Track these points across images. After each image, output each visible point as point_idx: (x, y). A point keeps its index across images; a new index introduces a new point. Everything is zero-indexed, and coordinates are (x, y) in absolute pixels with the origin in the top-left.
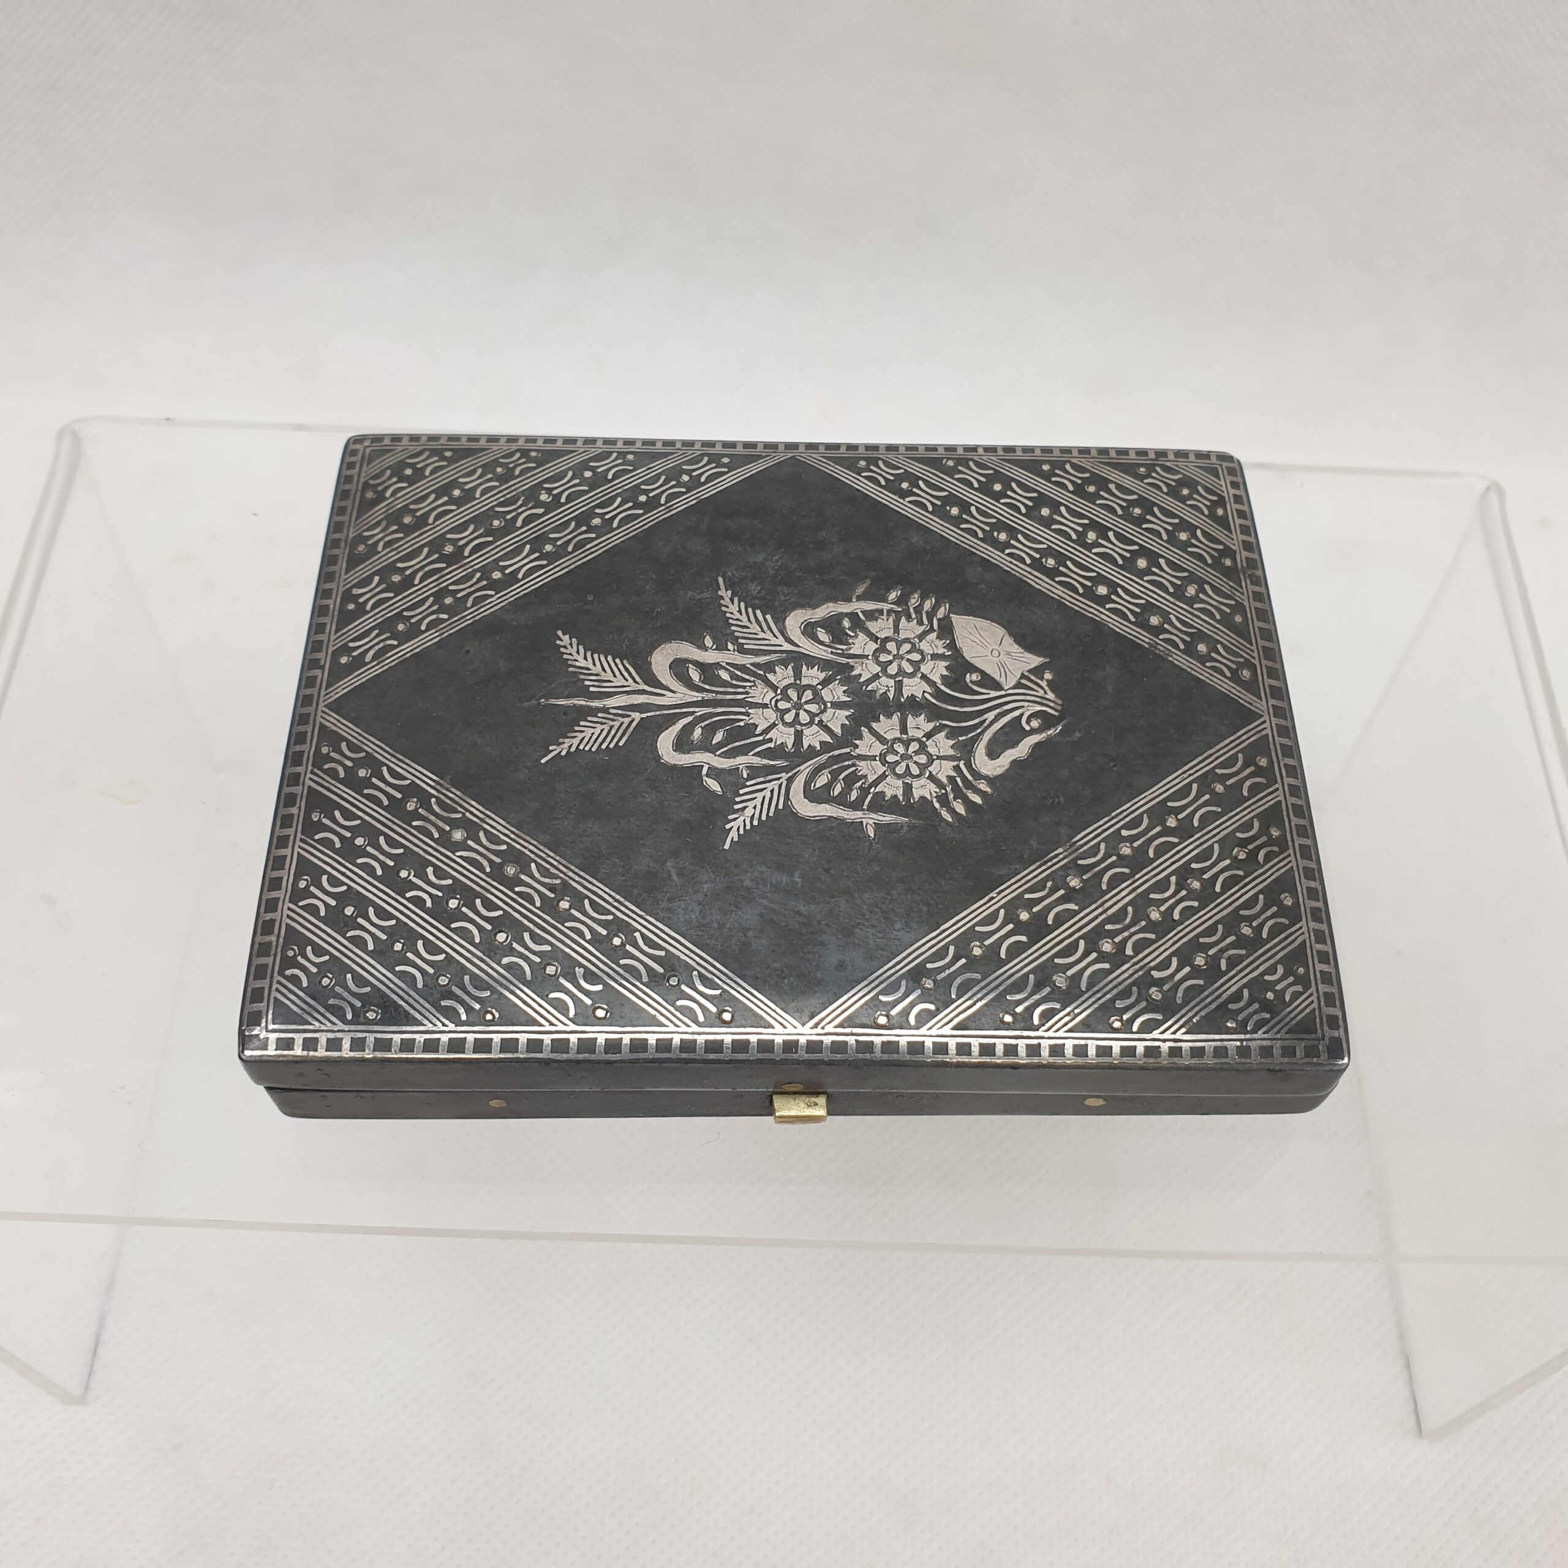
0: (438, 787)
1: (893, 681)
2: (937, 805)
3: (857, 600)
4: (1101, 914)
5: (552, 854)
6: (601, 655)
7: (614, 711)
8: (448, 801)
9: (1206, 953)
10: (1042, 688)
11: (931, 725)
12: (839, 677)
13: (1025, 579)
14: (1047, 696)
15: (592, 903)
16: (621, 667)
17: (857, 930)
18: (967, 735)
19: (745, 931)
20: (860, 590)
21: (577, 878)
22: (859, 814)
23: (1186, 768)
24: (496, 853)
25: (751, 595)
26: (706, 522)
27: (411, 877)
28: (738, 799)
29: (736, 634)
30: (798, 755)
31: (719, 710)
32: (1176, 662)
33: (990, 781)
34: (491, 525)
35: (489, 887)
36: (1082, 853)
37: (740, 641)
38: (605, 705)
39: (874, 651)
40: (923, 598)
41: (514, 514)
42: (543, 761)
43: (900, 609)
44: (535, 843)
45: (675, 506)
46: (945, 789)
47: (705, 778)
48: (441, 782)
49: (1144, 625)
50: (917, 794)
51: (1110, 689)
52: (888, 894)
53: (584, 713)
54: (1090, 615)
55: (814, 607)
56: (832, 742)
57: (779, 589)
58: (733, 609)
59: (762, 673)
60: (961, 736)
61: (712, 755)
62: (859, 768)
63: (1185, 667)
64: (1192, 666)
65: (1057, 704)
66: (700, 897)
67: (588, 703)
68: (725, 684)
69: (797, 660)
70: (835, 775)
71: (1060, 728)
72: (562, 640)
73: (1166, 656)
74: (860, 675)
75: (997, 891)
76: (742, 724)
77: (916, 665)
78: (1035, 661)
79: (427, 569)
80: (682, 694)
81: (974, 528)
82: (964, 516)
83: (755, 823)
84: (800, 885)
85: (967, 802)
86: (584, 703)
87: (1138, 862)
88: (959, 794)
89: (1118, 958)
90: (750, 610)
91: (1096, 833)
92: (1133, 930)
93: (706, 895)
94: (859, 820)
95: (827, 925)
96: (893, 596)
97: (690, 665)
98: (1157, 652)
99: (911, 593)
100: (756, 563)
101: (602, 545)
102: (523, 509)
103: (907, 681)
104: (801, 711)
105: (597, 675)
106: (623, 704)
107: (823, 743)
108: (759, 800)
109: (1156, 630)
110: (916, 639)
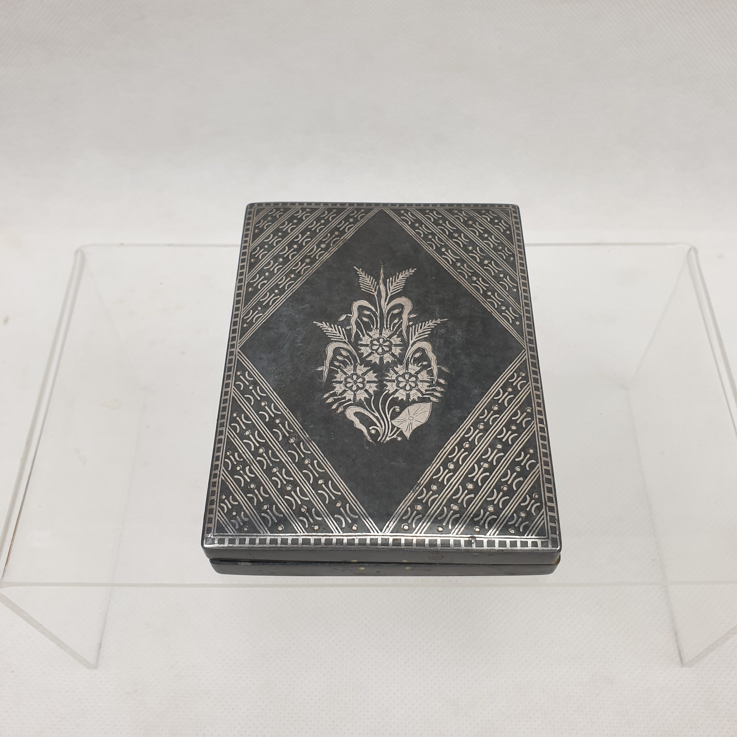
0: (344, 239)
1: (395, 379)
2: (331, 392)
3: (438, 368)
4: (276, 449)
5: (314, 271)
6: (405, 282)
7: (378, 287)
8: (338, 242)
9: (255, 489)
10: (392, 436)
11: (372, 392)
12: (396, 360)
13: (455, 434)
14: (388, 437)
15: (292, 284)
16: (399, 288)
17: (275, 364)
18: (366, 405)
19: (278, 329)
20: (444, 369)
21: (303, 279)
22: (328, 365)
23: (349, 491)
24: (315, 256)
25: (438, 330)
26: (478, 314)
27: (307, 235)
28: (336, 326)
29: (417, 325)
30: (356, 345)
31: (378, 320)
32: (410, 494)
33: (343, 412)
34: (469, 246)
35: (301, 255)
36: (306, 444)
37: (414, 327)
38: (381, 284)
39: (410, 373)
40: (441, 392)
41: (476, 253)
42: (355, 267)
43: (434, 383)
44: (319, 266)
45: (486, 304)
47: (346, 315)
48: (346, 240)
49: (432, 482)
50: (337, 386)
51: (393, 463)
52: (291, 374)
53: (377, 279)
54: (435, 459)
55: (433, 351)
56: (363, 357)
57: (442, 340)
58: (431, 324)
59: (398, 333)
61: (357, 317)
62: (350, 366)
63: (407, 497)
64: (408, 501)
65: (384, 441)
67: (381, 279)
68: (391, 321)
69: (405, 345)
70: (347, 357)
71: (371, 441)
72: (412, 270)
73: (413, 490)
74: (397, 367)
75: (290, 412)
76: (372, 327)
77: (403, 388)
78: (408, 434)
79: (445, 230)
80: (385, 308)
81: (485, 415)
82: (492, 412)
83: (325, 331)
84: (296, 345)
85: (333, 403)
86: (382, 277)
87: (301, 466)
88: (335, 401)
89: (255, 454)
90: (431, 329)
91: (316, 450)
92: (268, 461)
93: (293, 316)
94: (325, 365)
95: (278, 354)
96: (442, 381)
97: (401, 310)
98: (415, 486)
99: (443, 388)
100: (457, 332)
101: (462, 281)
102: (479, 255)
103: (394, 384)
104: (378, 346)
105: (395, 281)
106: (381, 290)
107: (363, 354)
108: (335, 332)
109: (428, 487)
110: (417, 388)
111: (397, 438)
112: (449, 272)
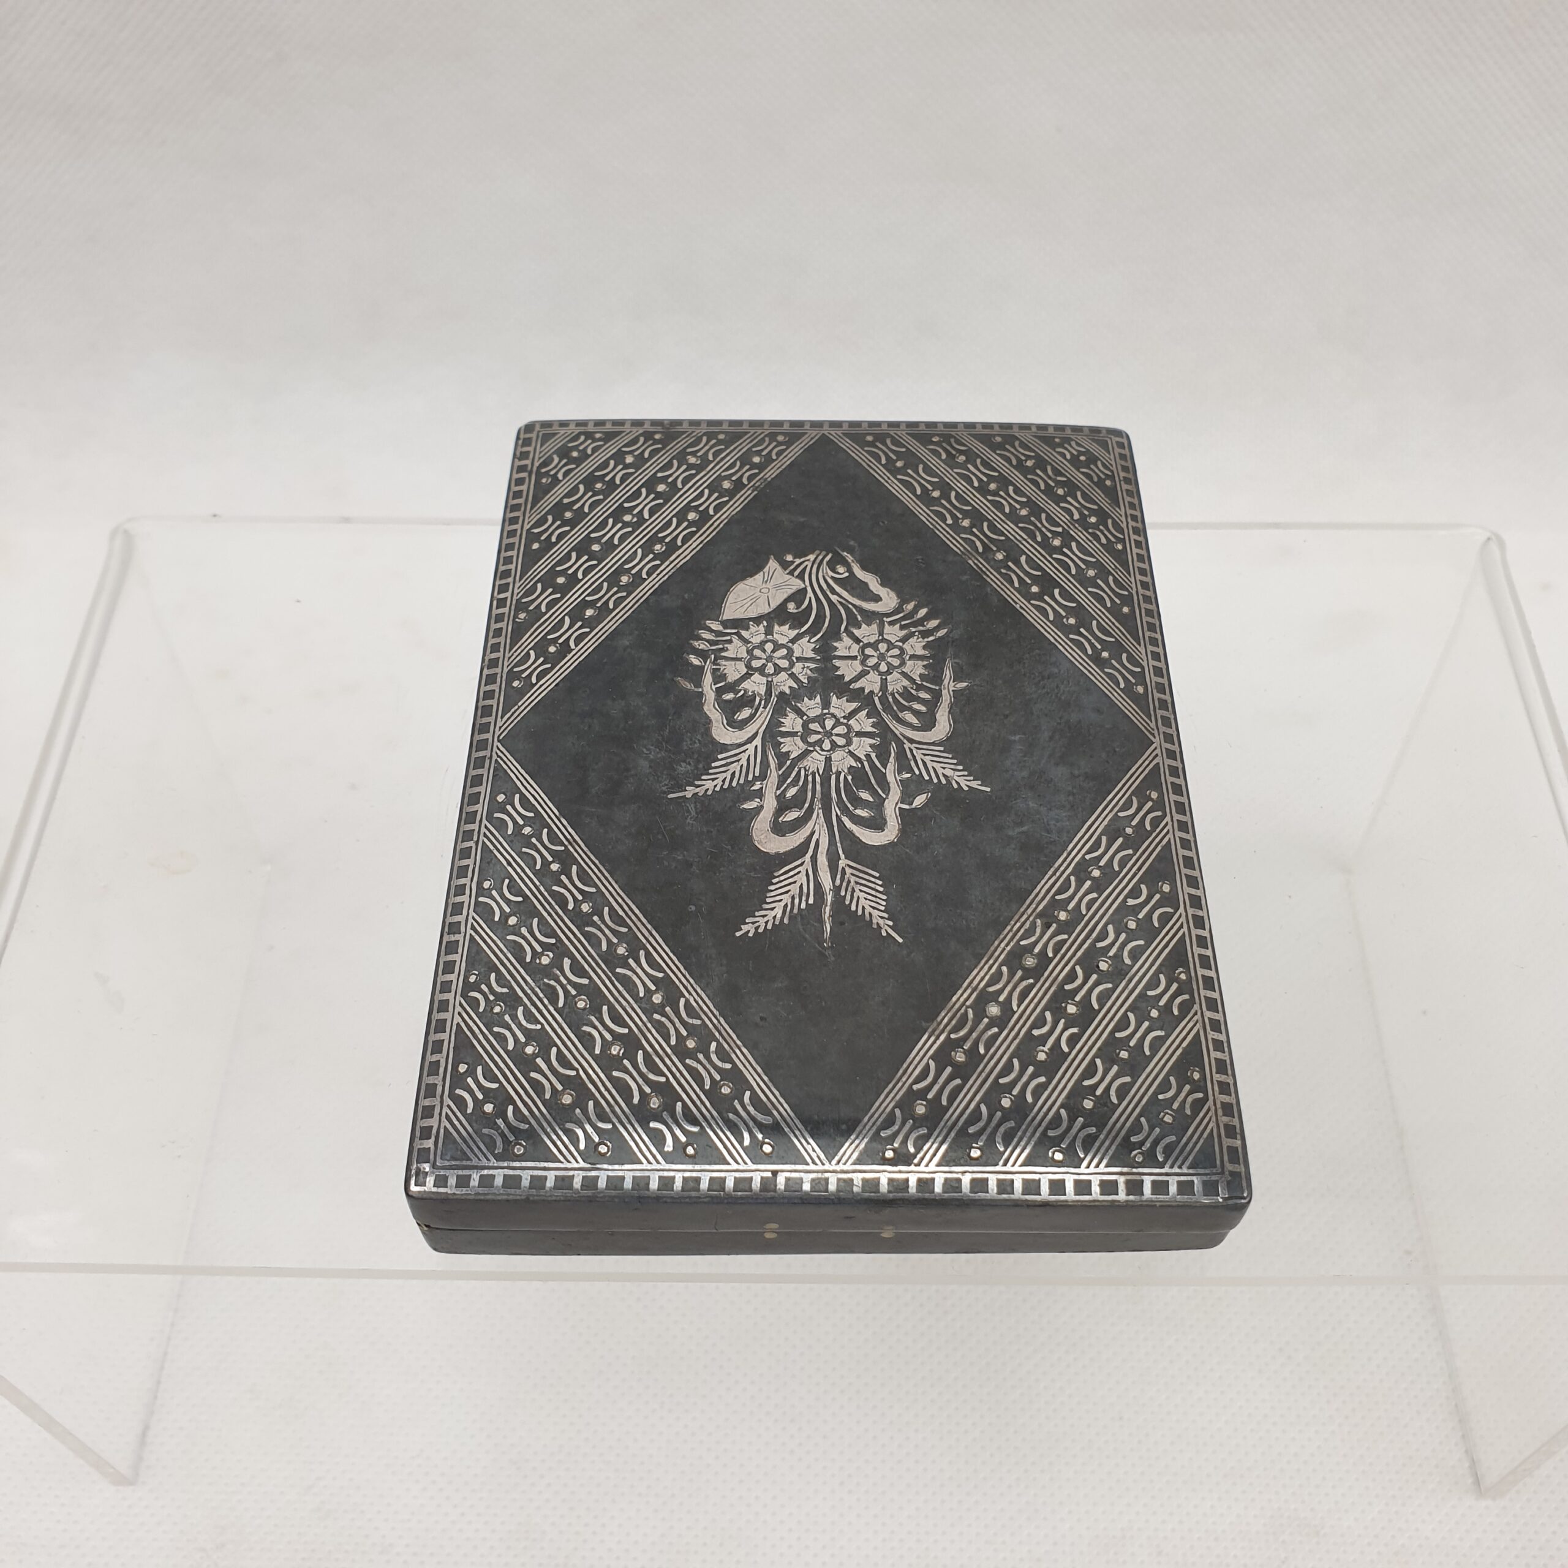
0: (937, 1033)
1: (796, 664)
2: (931, 638)
3: (700, 686)
4: (1028, 542)
5: (1009, 928)
6: (768, 895)
7: (838, 882)
8: (954, 1022)
9: (1054, 487)
10: (803, 562)
11: (845, 638)
12: (793, 703)
13: (678, 566)
14: (812, 559)
15: (1060, 892)
16: (782, 878)
17: (1063, 698)
18: (856, 615)
19: (1073, 776)
20: (689, 686)
21: (1034, 906)
22: (944, 692)
23: (882, 481)
24: (1012, 974)
25: (693, 770)
26: (593, 810)
27: (1046, 1049)
28: (935, 781)
29: (742, 782)
30: (883, 735)
31: (834, 795)
32: (773, 476)
33: (903, 601)
34: (584, 1009)
35: (1051, 979)
36: (972, 549)
37: (750, 778)
38: (830, 890)
39: (762, 676)
40: (699, 639)
41: (569, 987)
42: (900, 940)
43: (713, 656)
44: (996, 943)
45: (569, 837)
46: (915, 632)
47: (914, 806)
48: (930, 1030)
49: (732, 492)
50: (920, 652)
51: (802, 520)
52: (1025, 675)
53: (840, 907)
54: (721, 525)
55: (708, 721)
56: (867, 710)
57: (686, 748)
58: (708, 785)
59: (789, 762)
60: (857, 619)
61: (887, 801)
62: (895, 691)
63: (778, 471)
64: (776, 467)
65: (820, 553)
66: (1043, 809)
67: (829, 904)
68: (803, 790)
69: (773, 734)
70: (903, 708)
71: (845, 553)
72: (749, 931)
73: (766, 482)
74: (790, 687)
75: (1013, 604)
76: (850, 778)
77: (779, 646)
78: (773, 564)
79: (644, 1070)
80: (817, 824)
81: (613, 598)
82: (598, 605)
83: (961, 768)
84: (1023, 736)
85: (927, 618)
86: (828, 909)
87: (977, 517)
88: (921, 622)
89: (1067, 538)
90: (711, 771)
91: (951, 539)
92: (1039, 525)
93: (1041, 805)
94: (952, 693)
95: (1061, 718)
96: (695, 661)
97: (780, 819)
98: (761, 486)
99: (693, 647)
100: (650, 767)
101: (620, 900)
102: (562, 978)
103: (797, 654)
104: (833, 732)
105: (793, 898)
106: (829, 874)
107: (868, 716)
108: (935, 764)
109: (739, 485)
110: (749, 645)
111: (794, 558)
112: (649, 927)
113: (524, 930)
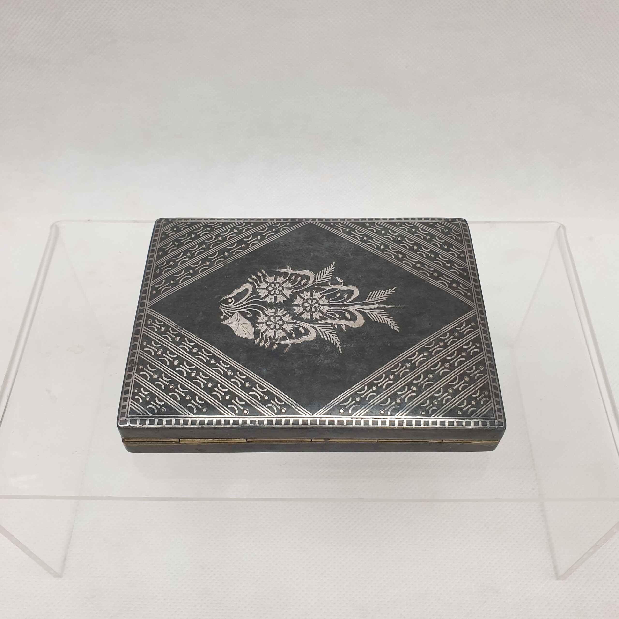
2: (267, 275)
3: (289, 344)
4: (220, 246)
5: (388, 260)
6: (382, 322)
7: (375, 303)
8: (424, 275)
9: (191, 238)
10: (225, 313)
11: (266, 300)
12: (297, 315)
13: (224, 354)
14: (224, 310)
15: (374, 247)
16: (374, 318)
17: (294, 241)
18: (254, 296)
19: (328, 241)
20: (288, 348)
21: (379, 254)
22: (292, 272)
23: (182, 287)
24: (405, 260)
25: (329, 346)
26: (348, 377)
27: (430, 254)
28: (331, 276)
29: (334, 330)
30: (311, 289)
31: (338, 303)
32: (174, 323)
33: (248, 282)
34: (433, 375)
35: (406, 251)
36: (223, 261)
37: (332, 328)
38: (378, 305)
39: (284, 325)
40: (264, 345)
41: (425, 380)
42: (396, 287)
43: (273, 341)
44: (394, 263)
45: (361, 384)
46: (263, 279)
47: (342, 282)
48: (428, 281)
49: (183, 337)
50: (273, 278)
51: (201, 313)
52: (284, 250)
53: (384, 302)
54: (202, 340)
55: (305, 341)
56: (300, 294)
57: (319, 348)
58: (335, 340)
59: (324, 316)
60: (256, 296)
61: (340, 289)
62: (291, 285)
63: (172, 322)
64: (169, 322)
65: (221, 307)
66: (341, 249)
67: (384, 306)
68: (337, 312)
69: (312, 321)
70: (300, 282)
71: (221, 299)
72: (397, 328)
73: (178, 325)
74: (289, 316)
75: (251, 251)
77: (269, 320)
78: (226, 322)
79: (453, 357)
80: (352, 309)
81: (240, 377)
82: (244, 382)
83: (325, 269)
84: (311, 252)
85: (257, 276)
86: (386, 306)
87: (205, 260)
88: (259, 278)
89: (218, 236)
91: (217, 267)
92: (212, 242)
93: (340, 249)
95: (303, 242)
96: (275, 347)
97: (350, 319)
98: (180, 327)
99: (268, 347)
100: (327, 359)
101: (388, 366)
102: (422, 383)
103: (273, 314)
104: (310, 303)
105: (382, 315)
106: (372, 305)
107: (303, 293)
108: (324, 276)
109: (179, 335)
110: (268, 329)
111: (223, 315)
112: (398, 357)
113: (403, 397)
